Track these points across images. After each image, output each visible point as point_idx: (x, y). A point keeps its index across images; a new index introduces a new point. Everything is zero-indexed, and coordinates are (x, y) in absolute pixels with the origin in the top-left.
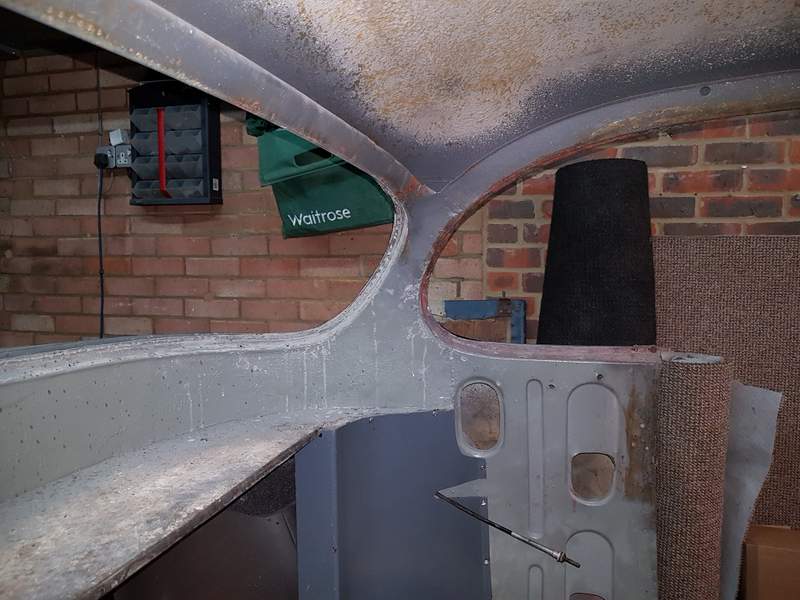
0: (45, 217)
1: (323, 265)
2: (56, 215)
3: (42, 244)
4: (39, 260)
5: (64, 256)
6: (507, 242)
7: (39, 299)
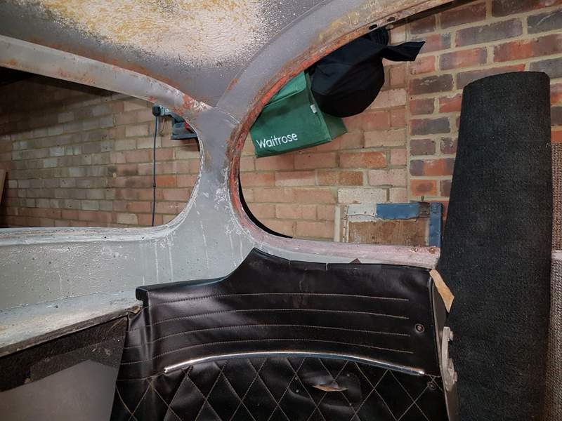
0: (131, 150)
1: (289, 177)
2: (137, 149)
3: (130, 168)
4: (130, 178)
5: (142, 175)
6: (426, 154)
7: (130, 203)
